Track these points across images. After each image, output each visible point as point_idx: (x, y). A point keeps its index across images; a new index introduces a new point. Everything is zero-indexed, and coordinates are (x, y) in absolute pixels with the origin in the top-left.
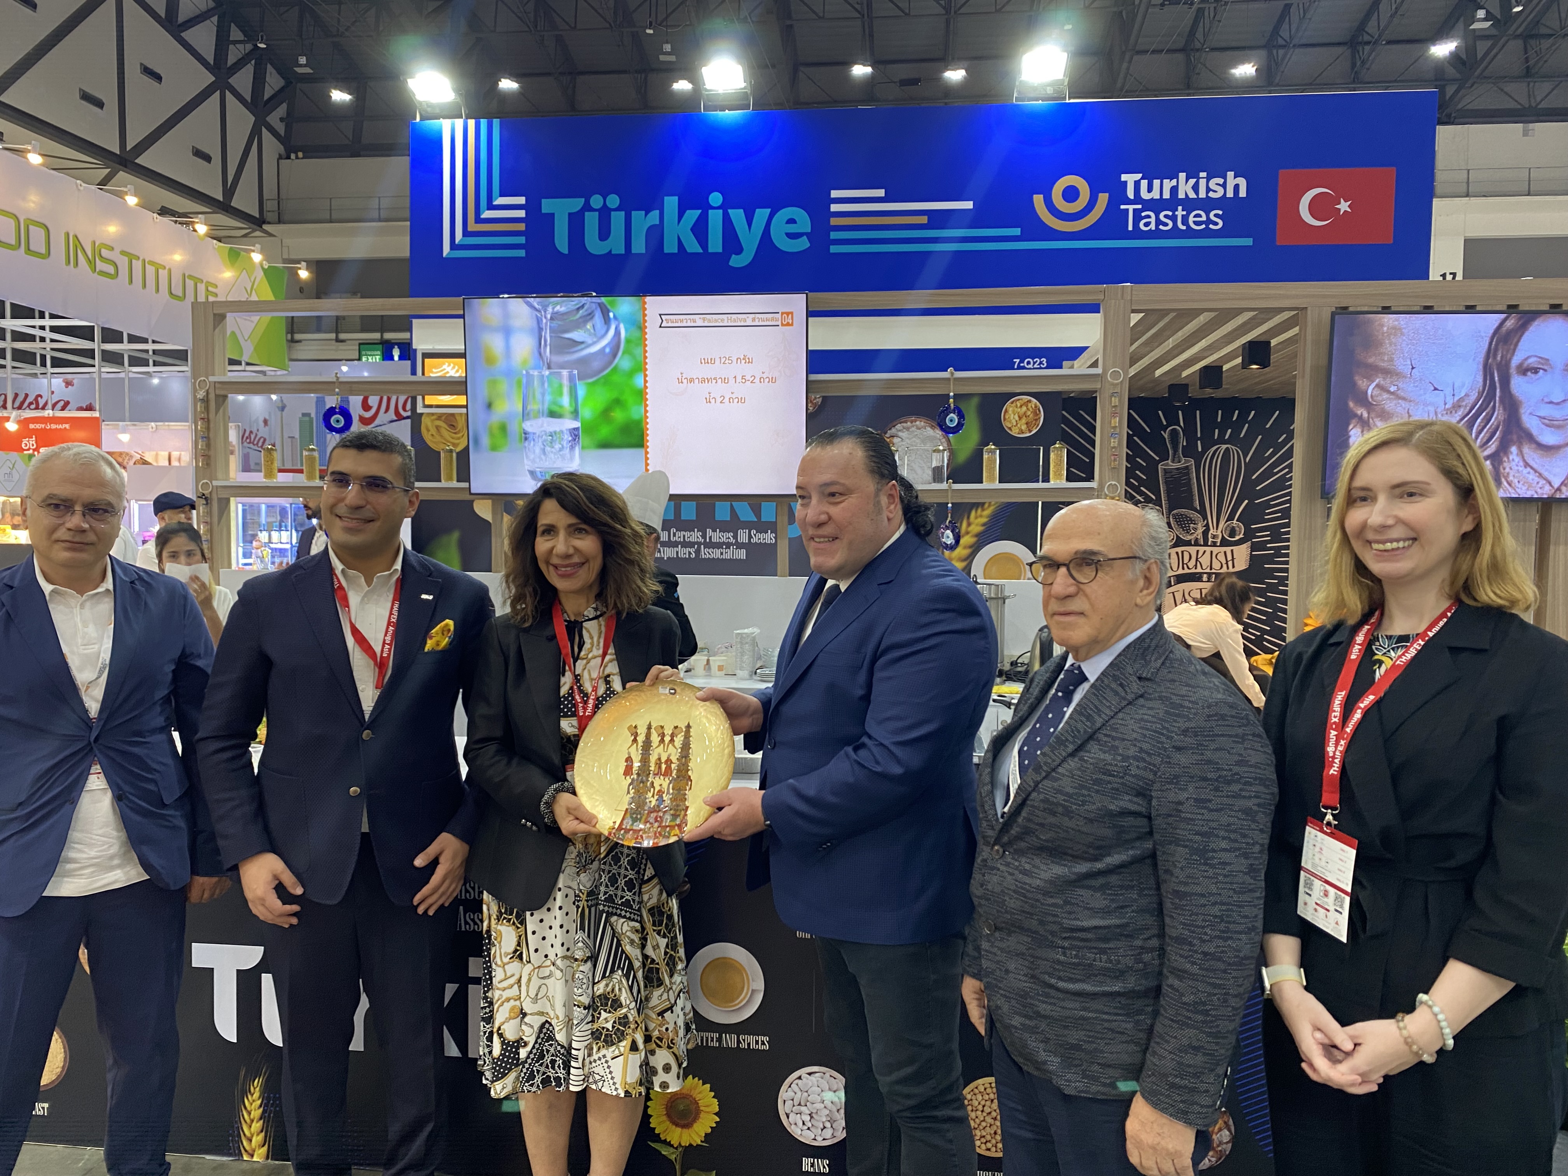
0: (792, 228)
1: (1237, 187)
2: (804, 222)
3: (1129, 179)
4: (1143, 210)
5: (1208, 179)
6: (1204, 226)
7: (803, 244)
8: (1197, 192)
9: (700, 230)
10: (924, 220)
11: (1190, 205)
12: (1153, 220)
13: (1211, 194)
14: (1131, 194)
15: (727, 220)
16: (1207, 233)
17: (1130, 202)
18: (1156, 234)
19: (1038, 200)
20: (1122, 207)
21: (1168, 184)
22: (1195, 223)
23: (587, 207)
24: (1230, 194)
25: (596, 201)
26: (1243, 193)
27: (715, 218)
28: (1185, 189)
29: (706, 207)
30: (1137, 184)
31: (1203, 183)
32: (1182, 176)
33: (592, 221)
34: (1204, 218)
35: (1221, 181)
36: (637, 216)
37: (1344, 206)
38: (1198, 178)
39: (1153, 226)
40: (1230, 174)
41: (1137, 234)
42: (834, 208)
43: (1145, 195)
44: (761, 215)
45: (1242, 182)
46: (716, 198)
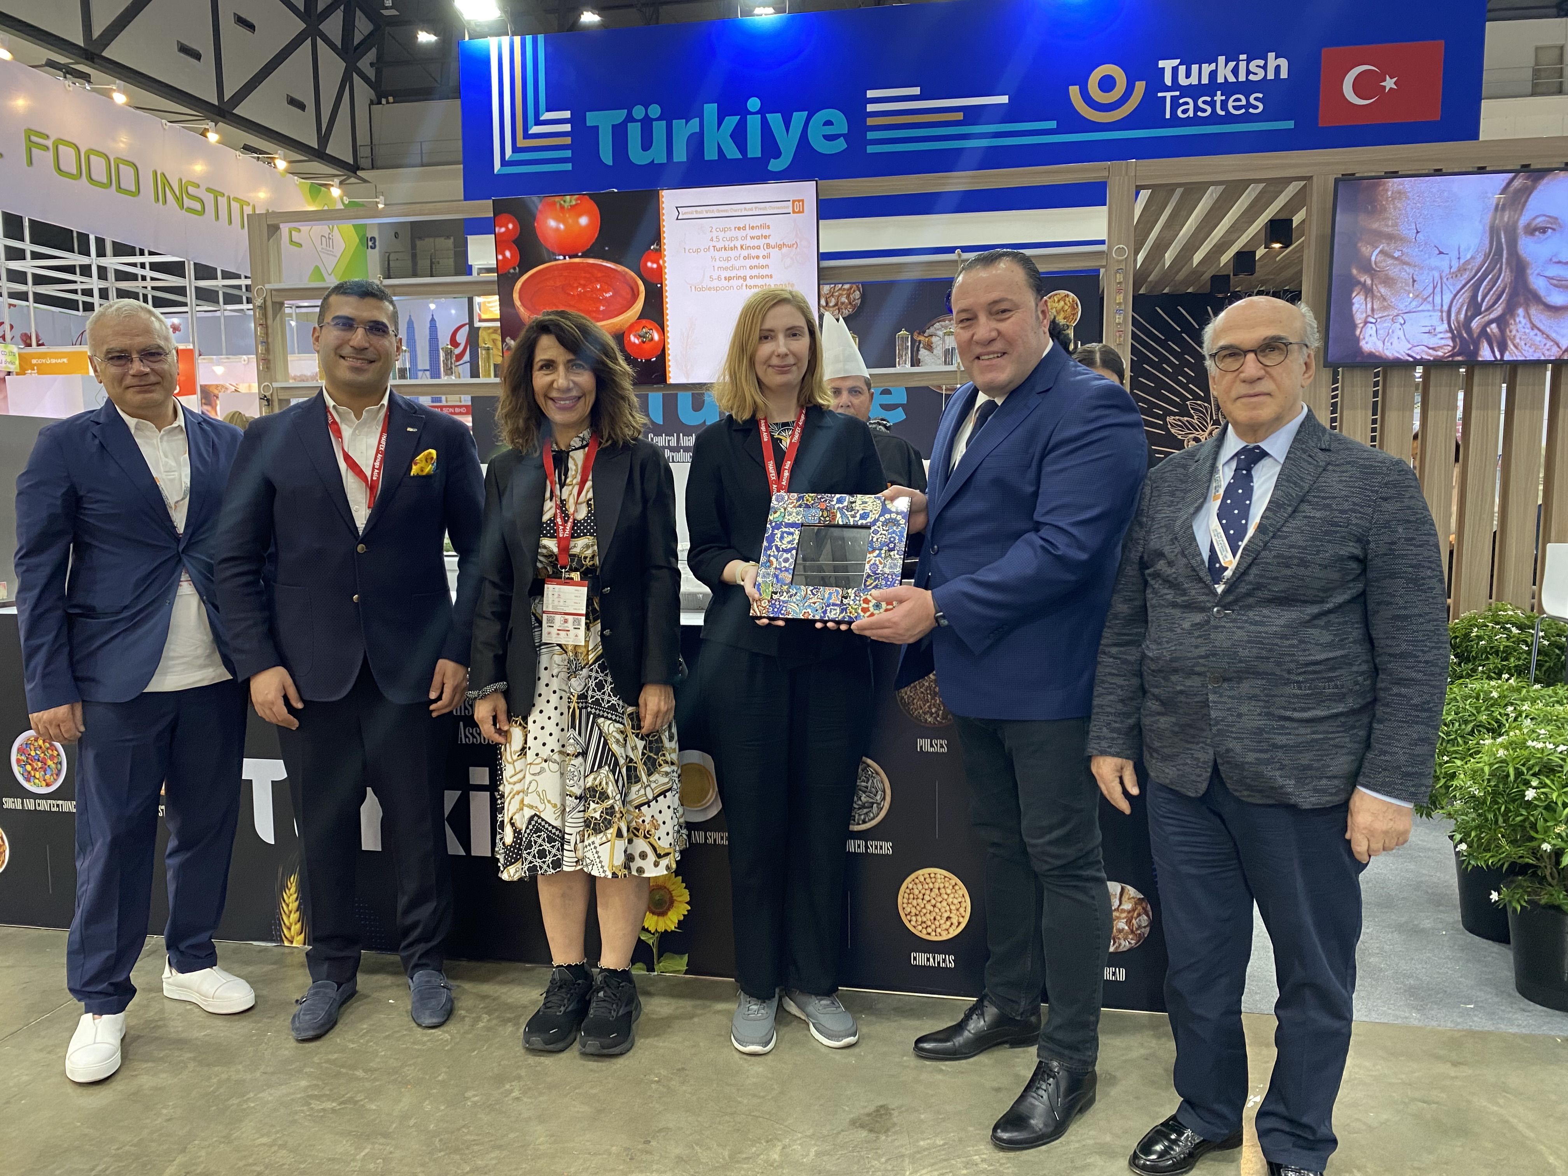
0: (829, 130)
1: (1278, 68)
2: (841, 124)
3: (1167, 65)
4: (1181, 97)
5: (1248, 61)
6: (1243, 111)
7: (840, 145)
8: (1237, 76)
9: (739, 136)
10: (960, 116)
11: (1229, 89)
12: (1191, 106)
13: (1252, 77)
14: (1168, 81)
15: (765, 124)
16: (1247, 118)
17: (1168, 89)
18: (1195, 121)
19: (1074, 91)
20: (1160, 95)
21: (1207, 68)
22: (1235, 107)
23: (630, 118)
24: (1271, 76)
25: (639, 112)
26: (1284, 75)
27: (754, 123)
28: (1224, 73)
29: (744, 113)
30: (1175, 70)
31: (1243, 66)
32: (1222, 59)
33: (634, 131)
34: (1244, 102)
35: (1261, 63)
36: (677, 124)
37: (1389, 83)
38: (1238, 61)
39: (1191, 113)
40: (1271, 55)
41: (1175, 121)
42: (870, 108)
43: (1183, 81)
44: (799, 117)
45: (1283, 63)
46: (754, 104)
